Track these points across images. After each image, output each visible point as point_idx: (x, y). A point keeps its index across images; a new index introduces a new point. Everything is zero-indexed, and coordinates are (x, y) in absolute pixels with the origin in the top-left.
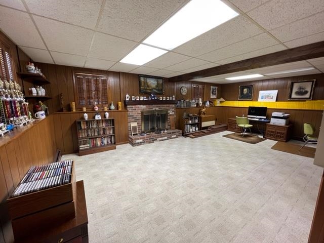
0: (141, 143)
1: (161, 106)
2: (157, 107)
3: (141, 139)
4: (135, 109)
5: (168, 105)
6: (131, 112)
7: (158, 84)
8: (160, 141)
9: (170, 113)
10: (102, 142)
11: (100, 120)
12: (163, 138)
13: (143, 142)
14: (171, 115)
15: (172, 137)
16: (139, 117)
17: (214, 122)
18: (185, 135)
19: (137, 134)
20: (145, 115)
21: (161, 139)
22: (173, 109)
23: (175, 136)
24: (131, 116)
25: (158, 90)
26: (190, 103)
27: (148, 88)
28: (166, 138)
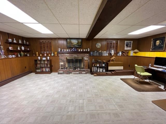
0: (62, 73)
1: (79, 54)
2: (76, 55)
3: (62, 71)
4: (63, 56)
5: (83, 54)
6: (61, 57)
7: (78, 42)
8: (74, 74)
9: (85, 59)
10: (46, 70)
11: (45, 60)
12: (76, 73)
13: (63, 73)
14: (86, 60)
15: (83, 73)
16: (65, 60)
17: (123, 67)
18: (92, 73)
19: (63, 68)
20: (68, 59)
21: (74, 73)
22: (88, 57)
23: (85, 73)
24: (61, 59)
25: (78, 46)
26: (102, 53)
27: (72, 45)
28: (78, 73)
